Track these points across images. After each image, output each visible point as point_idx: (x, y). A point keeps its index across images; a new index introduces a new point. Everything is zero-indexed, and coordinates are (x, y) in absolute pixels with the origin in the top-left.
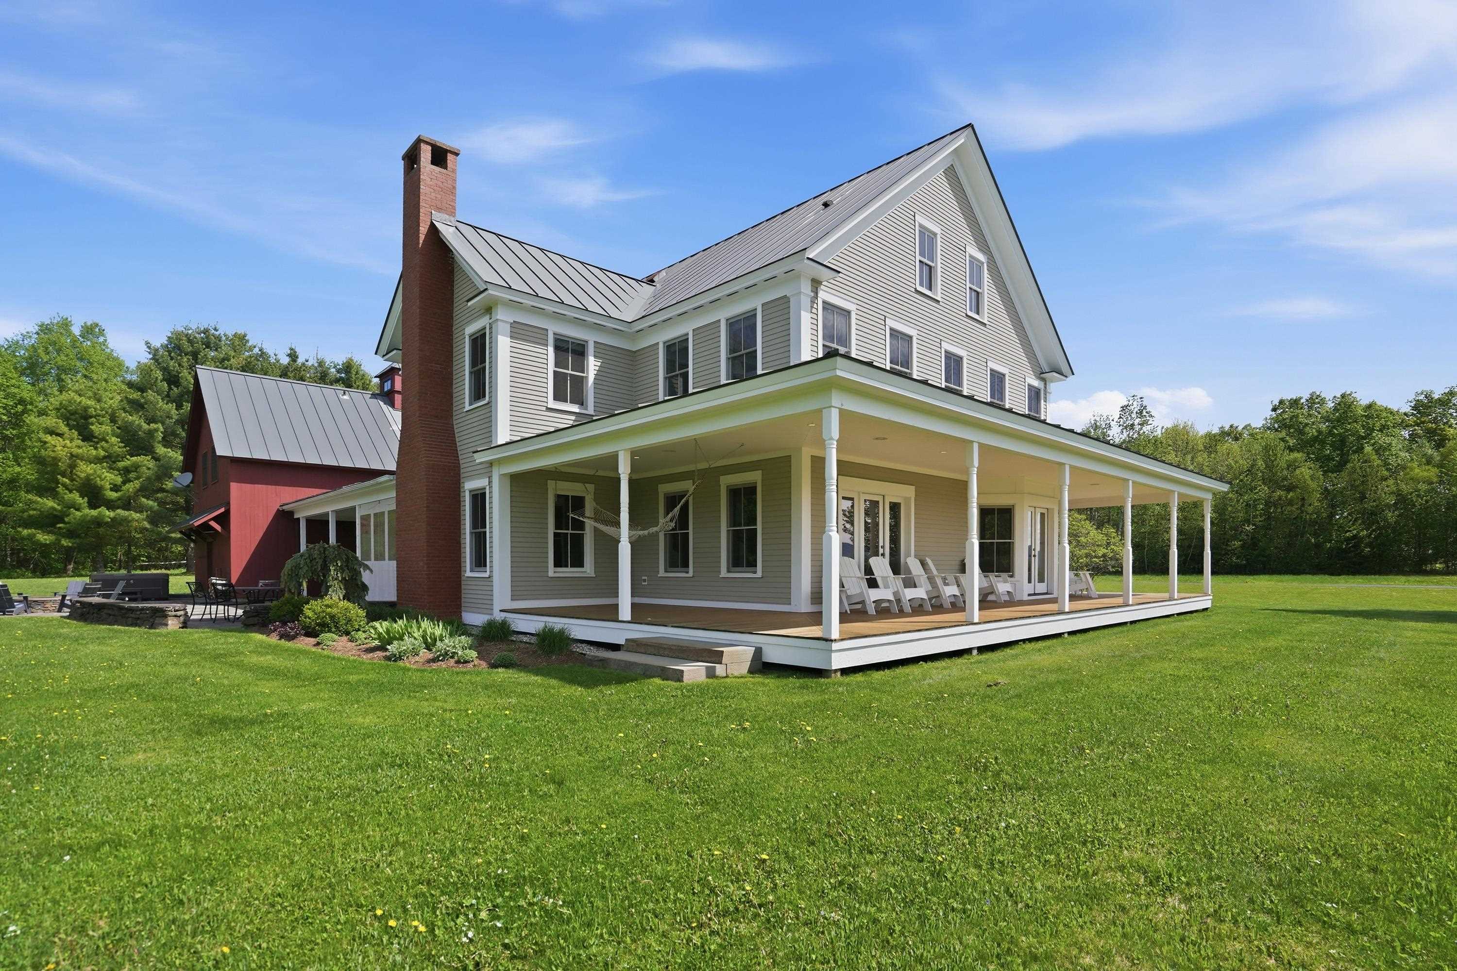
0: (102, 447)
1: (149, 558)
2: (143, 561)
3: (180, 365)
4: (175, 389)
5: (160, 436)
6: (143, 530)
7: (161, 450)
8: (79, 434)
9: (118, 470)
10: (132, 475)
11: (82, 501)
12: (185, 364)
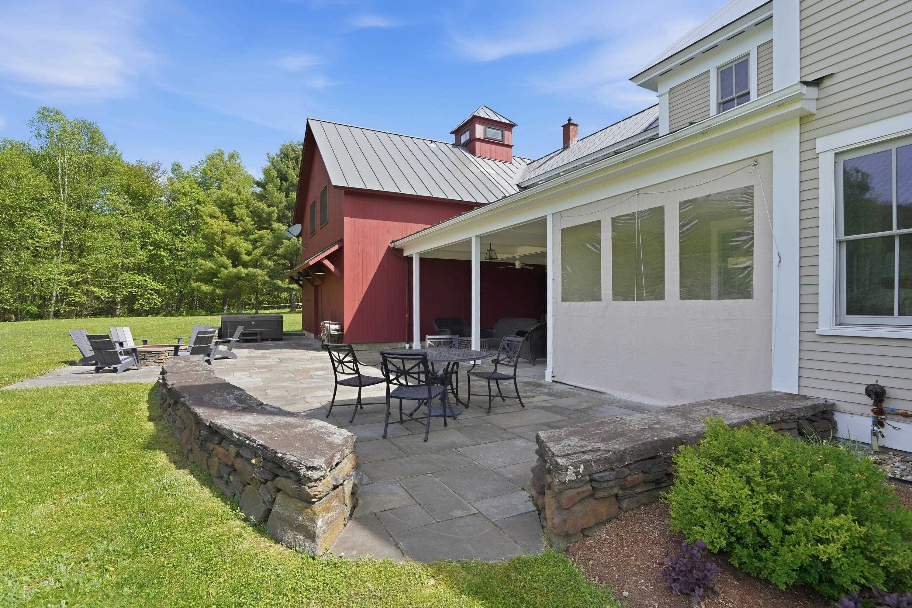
0: (241, 225)
1: (268, 302)
2: (266, 304)
3: (287, 167)
4: (284, 183)
5: (275, 216)
6: (265, 283)
7: (276, 225)
8: (228, 217)
9: (251, 241)
10: (259, 244)
11: (229, 262)
12: (291, 166)
